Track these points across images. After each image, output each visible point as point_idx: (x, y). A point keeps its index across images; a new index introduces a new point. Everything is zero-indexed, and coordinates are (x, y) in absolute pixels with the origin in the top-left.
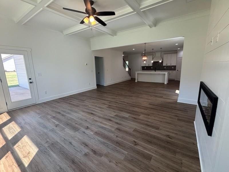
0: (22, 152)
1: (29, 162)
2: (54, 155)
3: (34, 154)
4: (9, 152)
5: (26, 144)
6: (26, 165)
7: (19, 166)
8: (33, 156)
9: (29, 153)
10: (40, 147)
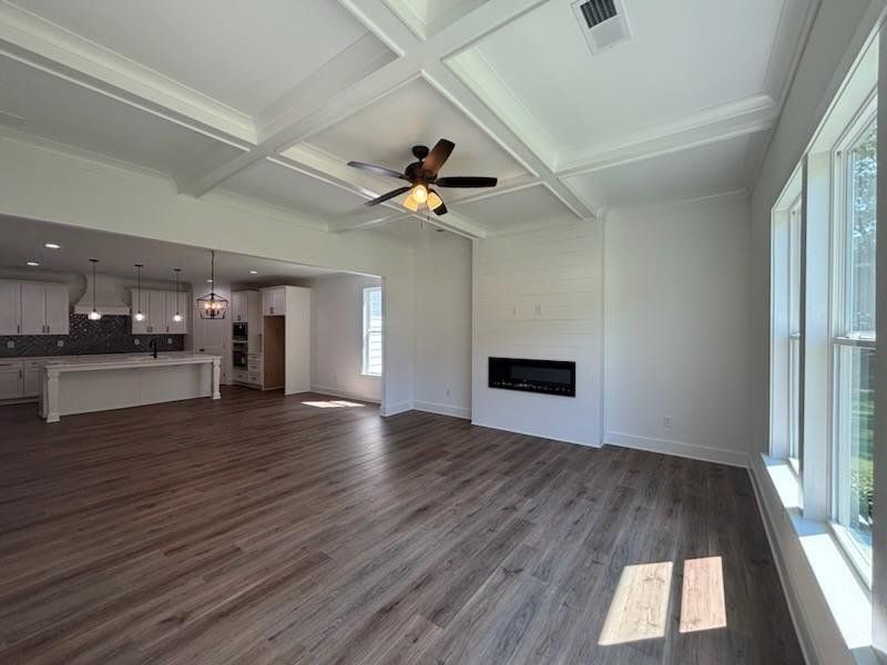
0: (657, 598)
1: (661, 564)
2: (621, 534)
3: (641, 567)
4: (683, 630)
5: (634, 607)
6: (670, 565)
7: (682, 576)
8: (647, 566)
9: (648, 580)
10: (617, 568)
